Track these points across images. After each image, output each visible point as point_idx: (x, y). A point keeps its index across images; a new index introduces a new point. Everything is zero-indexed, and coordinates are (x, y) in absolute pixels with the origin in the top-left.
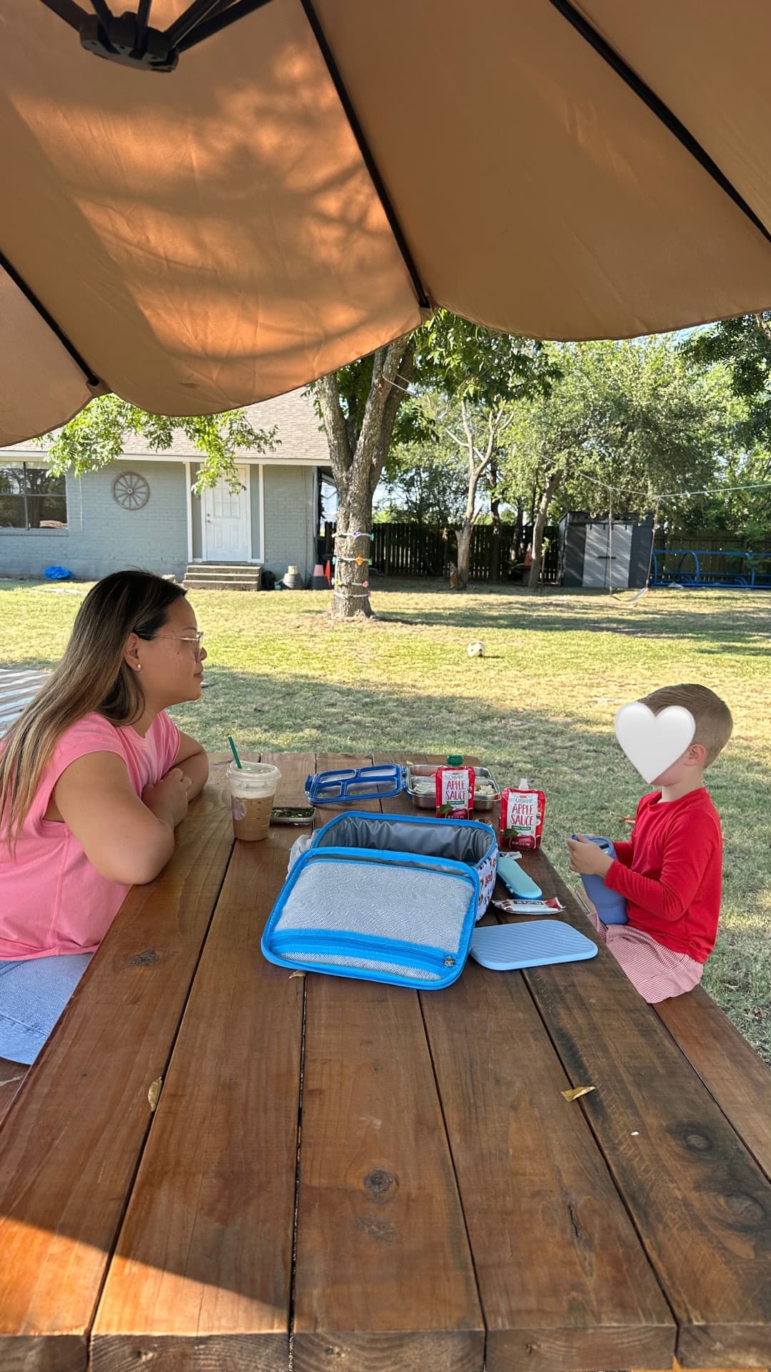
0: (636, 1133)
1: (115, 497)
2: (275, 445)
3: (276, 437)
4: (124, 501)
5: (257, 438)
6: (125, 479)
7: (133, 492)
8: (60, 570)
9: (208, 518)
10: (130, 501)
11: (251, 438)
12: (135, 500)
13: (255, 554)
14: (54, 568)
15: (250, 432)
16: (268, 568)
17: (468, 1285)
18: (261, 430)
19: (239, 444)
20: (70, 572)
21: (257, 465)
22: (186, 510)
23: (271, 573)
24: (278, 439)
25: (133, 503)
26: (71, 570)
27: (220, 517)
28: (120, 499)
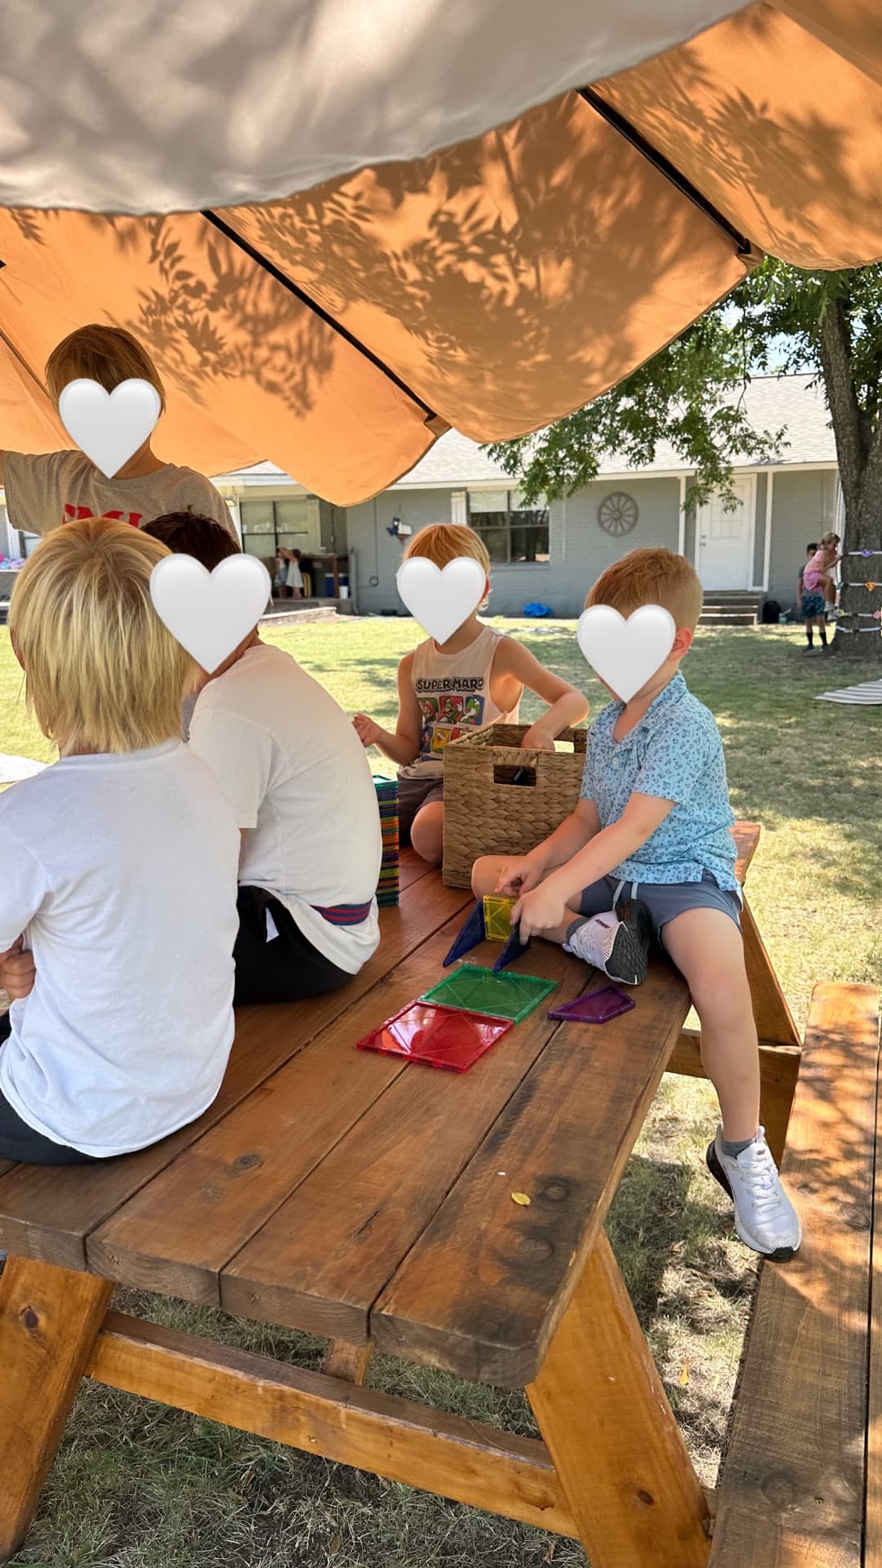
0: (503, 1174)
1: (601, 523)
2: (781, 449)
3: (784, 439)
4: (610, 526)
5: (760, 442)
6: (612, 502)
7: (621, 514)
8: (539, 607)
9: (703, 541)
10: (616, 526)
11: (752, 443)
12: (622, 526)
13: (758, 581)
14: (533, 605)
15: (751, 436)
16: (771, 598)
17: (237, 1243)
18: (766, 432)
19: (737, 452)
20: (549, 609)
21: (766, 474)
22: (678, 532)
23: (775, 602)
24: (786, 441)
25: (620, 528)
26: (552, 607)
27: (717, 539)
28: (606, 525)
